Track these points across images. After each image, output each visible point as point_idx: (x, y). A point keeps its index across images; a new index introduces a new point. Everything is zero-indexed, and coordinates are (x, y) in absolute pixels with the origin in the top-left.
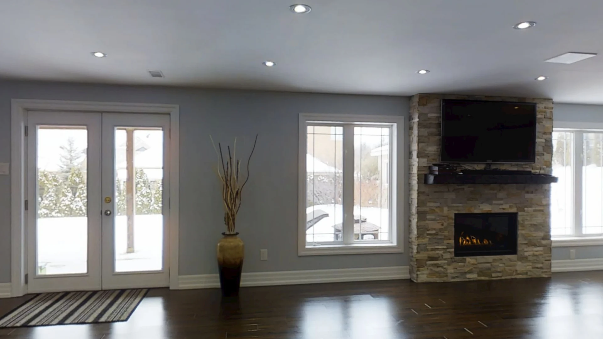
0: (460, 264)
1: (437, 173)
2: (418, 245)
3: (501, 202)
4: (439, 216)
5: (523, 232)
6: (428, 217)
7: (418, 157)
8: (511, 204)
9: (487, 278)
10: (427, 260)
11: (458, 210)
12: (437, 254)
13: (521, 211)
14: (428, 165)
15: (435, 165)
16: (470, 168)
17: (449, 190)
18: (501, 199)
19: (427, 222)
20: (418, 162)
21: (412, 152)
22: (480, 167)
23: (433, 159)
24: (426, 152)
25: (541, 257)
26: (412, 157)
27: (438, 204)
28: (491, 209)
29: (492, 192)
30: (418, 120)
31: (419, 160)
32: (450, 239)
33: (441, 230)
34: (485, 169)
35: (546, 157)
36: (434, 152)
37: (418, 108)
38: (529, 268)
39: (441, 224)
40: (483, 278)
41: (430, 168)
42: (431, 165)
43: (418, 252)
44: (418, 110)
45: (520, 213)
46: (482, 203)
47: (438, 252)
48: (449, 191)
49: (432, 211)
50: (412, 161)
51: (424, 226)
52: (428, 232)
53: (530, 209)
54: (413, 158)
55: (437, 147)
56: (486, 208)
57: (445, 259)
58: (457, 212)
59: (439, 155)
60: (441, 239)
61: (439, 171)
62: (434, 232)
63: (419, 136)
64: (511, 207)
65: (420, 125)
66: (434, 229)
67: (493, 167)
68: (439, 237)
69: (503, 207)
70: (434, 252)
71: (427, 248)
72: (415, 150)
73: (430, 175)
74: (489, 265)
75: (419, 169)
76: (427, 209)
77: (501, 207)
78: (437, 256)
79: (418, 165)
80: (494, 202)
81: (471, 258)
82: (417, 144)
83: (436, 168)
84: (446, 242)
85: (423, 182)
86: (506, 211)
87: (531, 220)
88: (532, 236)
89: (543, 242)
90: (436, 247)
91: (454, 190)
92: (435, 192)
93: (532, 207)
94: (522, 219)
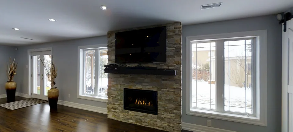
0: (126, 114)
3: (147, 84)
4: (116, 88)
5: (161, 103)
6: (112, 89)
8: (153, 86)
9: (140, 125)
10: (112, 109)
11: (125, 87)
16: (130, 66)
18: (147, 83)
19: (112, 91)
25: (172, 120)
27: (116, 83)
28: (142, 88)
29: (141, 78)
33: (117, 95)
34: (138, 66)
35: (176, 58)
38: (165, 125)
39: (117, 92)
40: (138, 124)
43: (108, 104)
44: (108, 40)
45: (158, 92)
46: (137, 84)
47: (116, 106)
48: (120, 77)
49: (113, 86)
51: (111, 93)
56: (139, 87)
57: (119, 110)
62: (114, 96)
64: (153, 88)
65: (108, 46)
68: (116, 99)
69: (148, 87)
70: (114, 106)
71: (112, 103)
74: (141, 118)
78: (116, 108)
80: (143, 84)
81: (132, 112)
84: (119, 101)
86: (150, 90)
87: (166, 97)
88: (167, 106)
89: (175, 111)
90: (115, 103)
91: (123, 77)
92: (115, 77)
93: (166, 89)
94: (160, 95)
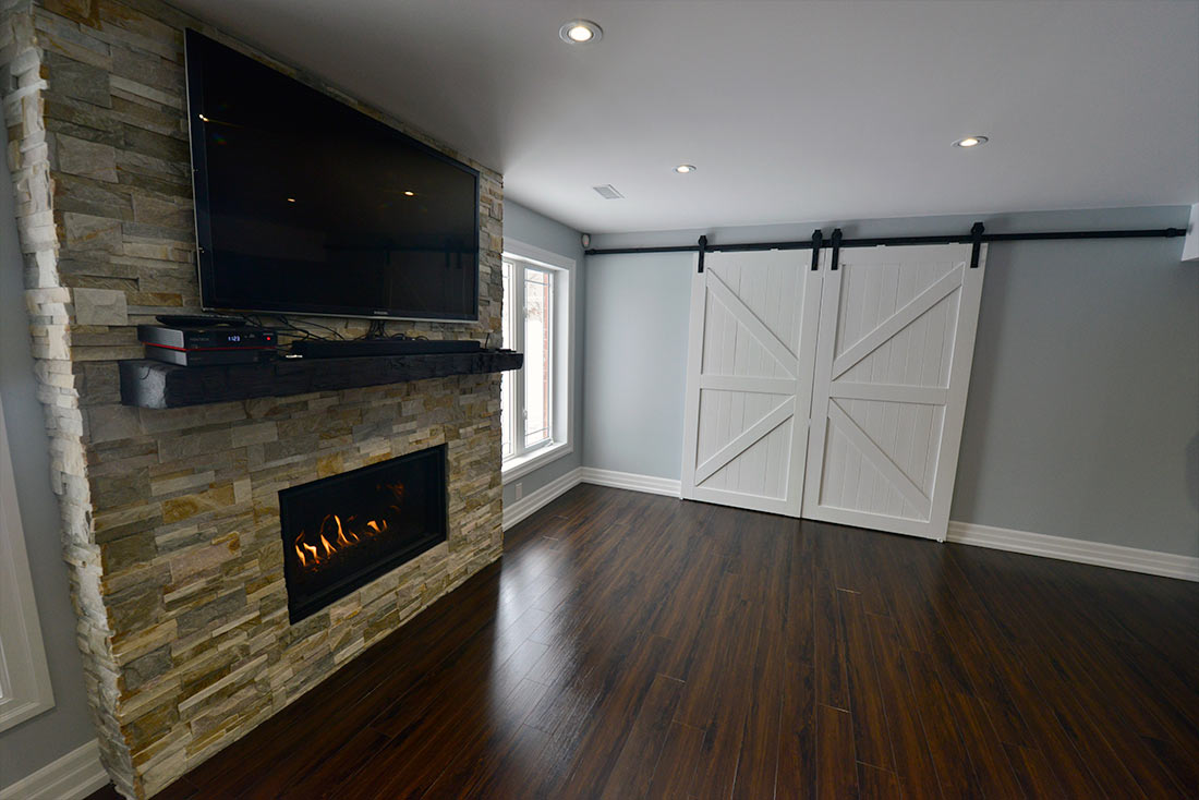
0: (310, 639)
1: (181, 358)
2: (124, 668)
3: (413, 425)
4: (215, 517)
5: (458, 485)
6: (160, 540)
7: (66, 279)
8: (434, 427)
9: (389, 631)
10: (180, 699)
11: (290, 478)
12: (223, 654)
13: (452, 438)
14: (138, 321)
15: (170, 322)
16: (322, 334)
17: (249, 416)
18: (413, 418)
19: (159, 560)
20: (71, 307)
21: (34, 254)
22: (351, 331)
23: (163, 297)
24: (115, 260)
25: (487, 526)
26: (37, 280)
27: (210, 476)
28: (388, 450)
29: (389, 402)
30: (43, 84)
31: (72, 293)
32: (269, 581)
33: (227, 567)
34: (369, 336)
35: (492, 308)
36: (160, 266)
37: (34, 19)
38: (470, 557)
39: (225, 546)
40: (379, 637)
41: (144, 333)
42: (153, 321)
43: (127, 695)
44: (38, 32)
45: (451, 444)
46: (365, 437)
47: (222, 647)
48: (250, 420)
49: (181, 510)
50: (40, 298)
51: (147, 580)
52: (169, 598)
53: (469, 429)
54: (42, 283)
55: (178, 244)
56: (377, 450)
57: (257, 655)
58: (287, 485)
59: (194, 281)
60: (231, 597)
61: (187, 349)
62: (200, 584)
63: (55, 172)
64: (433, 434)
65: (54, 112)
66: (200, 575)
67: (391, 332)
68: (223, 593)
69: (418, 436)
70: (208, 655)
71: (174, 655)
72: (46, 245)
73: (145, 371)
74: (391, 596)
75: (80, 339)
76: (157, 508)
77: (412, 438)
78: (222, 662)
79: (73, 318)
80: (395, 429)
81: (343, 605)
82: (50, 214)
83: (176, 337)
84: (252, 598)
85: (118, 397)
86: (423, 446)
87: (470, 455)
88: (473, 489)
89: (491, 493)
90: (216, 633)
91: (273, 413)
92: (185, 432)
93: (470, 424)
94: (455, 456)
